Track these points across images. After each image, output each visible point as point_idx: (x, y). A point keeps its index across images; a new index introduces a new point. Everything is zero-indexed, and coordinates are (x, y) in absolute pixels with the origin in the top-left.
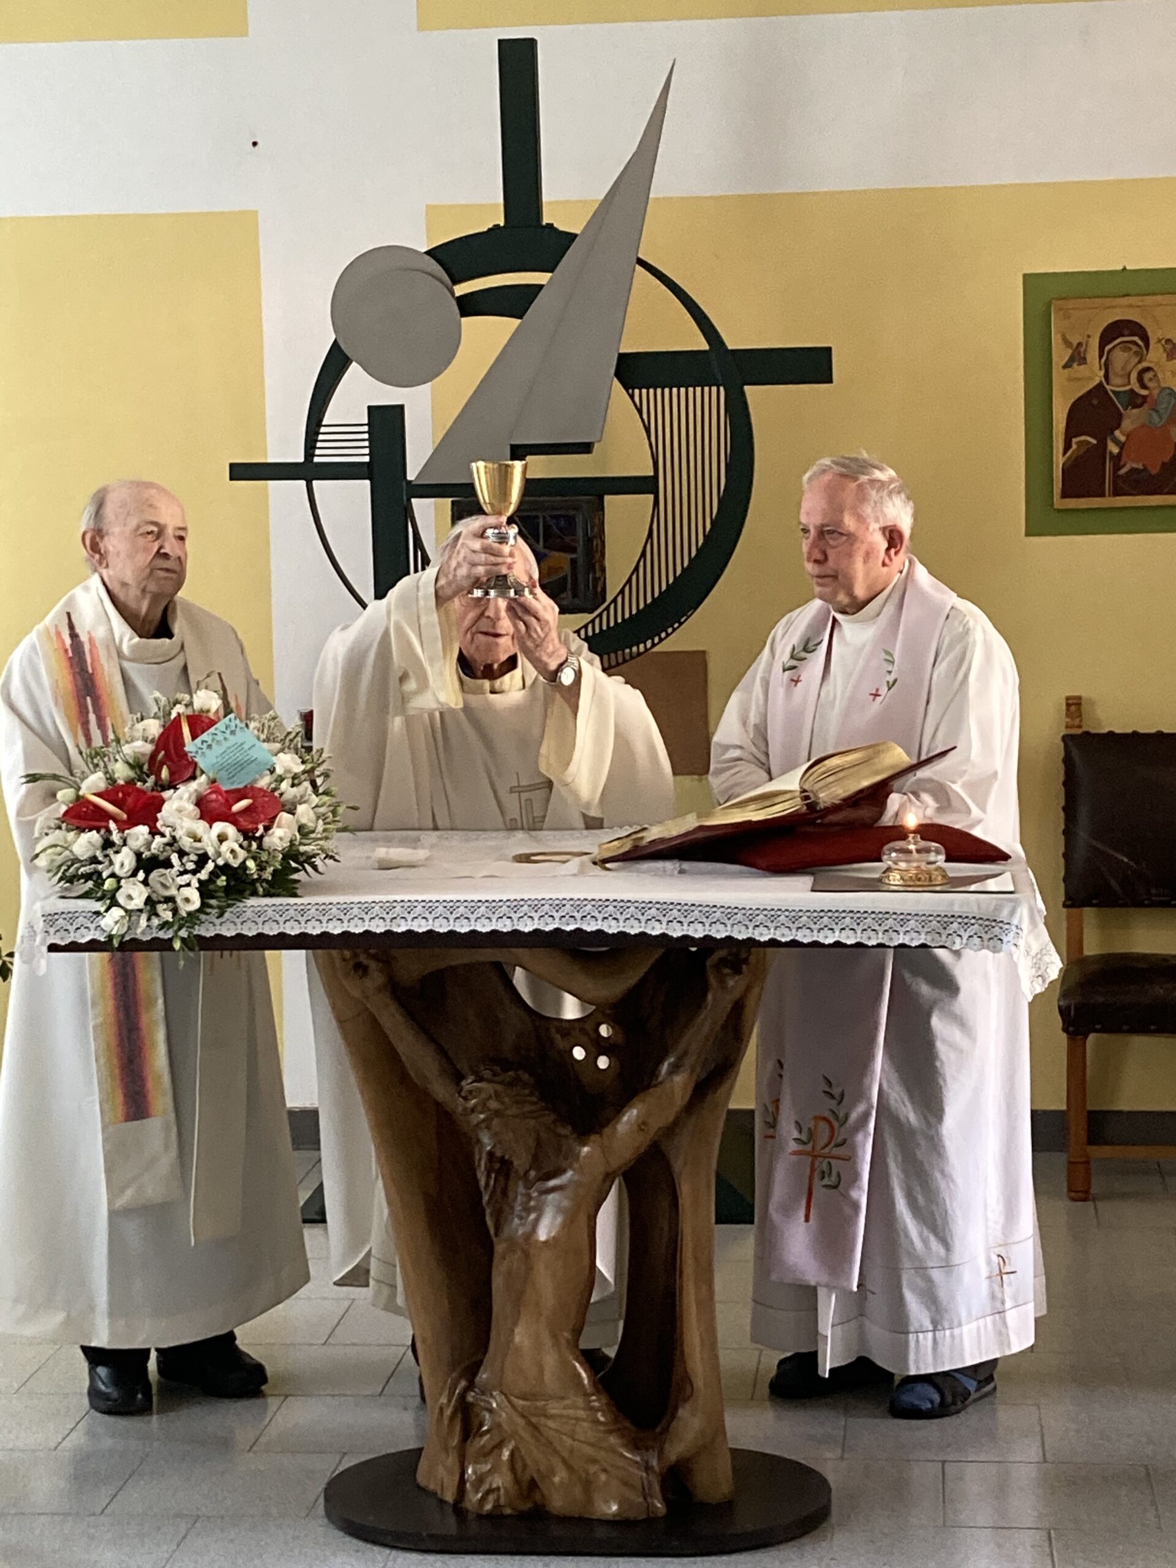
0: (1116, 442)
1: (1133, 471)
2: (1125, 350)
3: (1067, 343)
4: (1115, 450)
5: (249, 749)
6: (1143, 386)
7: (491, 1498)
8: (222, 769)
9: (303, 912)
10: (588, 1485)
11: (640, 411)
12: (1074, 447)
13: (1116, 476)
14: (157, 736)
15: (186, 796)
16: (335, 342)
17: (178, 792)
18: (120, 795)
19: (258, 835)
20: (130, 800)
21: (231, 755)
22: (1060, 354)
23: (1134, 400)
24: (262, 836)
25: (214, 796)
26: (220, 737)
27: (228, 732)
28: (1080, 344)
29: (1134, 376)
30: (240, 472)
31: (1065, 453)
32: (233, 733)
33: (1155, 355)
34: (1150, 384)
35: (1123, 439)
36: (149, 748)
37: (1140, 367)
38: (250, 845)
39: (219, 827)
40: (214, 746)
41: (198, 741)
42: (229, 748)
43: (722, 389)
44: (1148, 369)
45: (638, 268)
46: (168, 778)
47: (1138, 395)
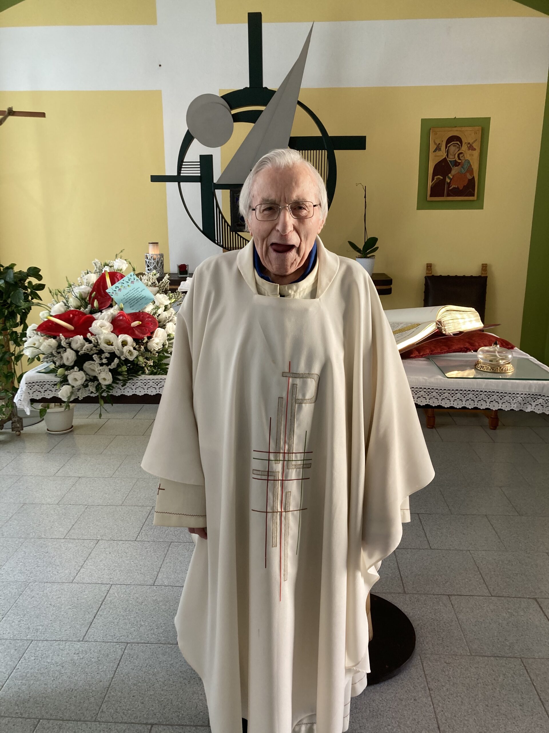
0: (449, 178)
1: (454, 188)
2: (454, 146)
3: (435, 143)
4: (448, 181)
5: (141, 291)
6: (459, 159)
8: (127, 302)
12: (435, 179)
13: (448, 190)
14: (95, 282)
15: (106, 317)
16: (188, 131)
17: (103, 314)
18: (71, 316)
19: (145, 341)
20: (76, 318)
21: (131, 294)
22: (432, 147)
23: (456, 164)
24: (147, 342)
25: (121, 318)
26: (126, 285)
27: (130, 282)
28: (439, 144)
29: (456, 155)
30: (155, 179)
31: (432, 181)
32: (132, 282)
33: (464, 148)
34: (461, 158)
35: (451, 177)
36: (89, 289)
37: (459, 152)
38: (140, 347)
39: (123, 337)
40: (122, 290)
41: (114, 286)
42: (130, 291)
43: (326, 151)
44: (461, 153)
45: (298, 105)
46: (98, 306)
47: (457, 162)
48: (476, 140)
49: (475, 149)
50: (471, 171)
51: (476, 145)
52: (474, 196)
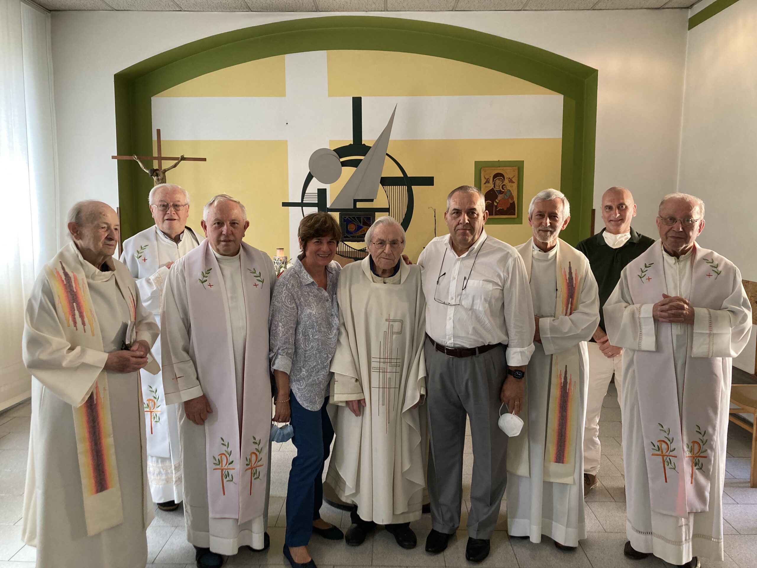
0: (496, 202)
1: (500, 209)
2: (499, 180)
3: (485, 178)
4: (496, 204)
6: (503, 189)
11: (386, 192)
13: (496, 211)
16: (310, 172)
22: (483, 181)
23: (501, 192)
30: (285, 204)
34: (504, 189)
35: (498, 202)
37: (502, 184)
43: (406, 186)
44: (504, 185)
45: (386, 156)
47: (502, 191)
48: (514, 176)
49: (514, 182)
50: (512, 198)
51: (515, 180)
52: (515, 215)
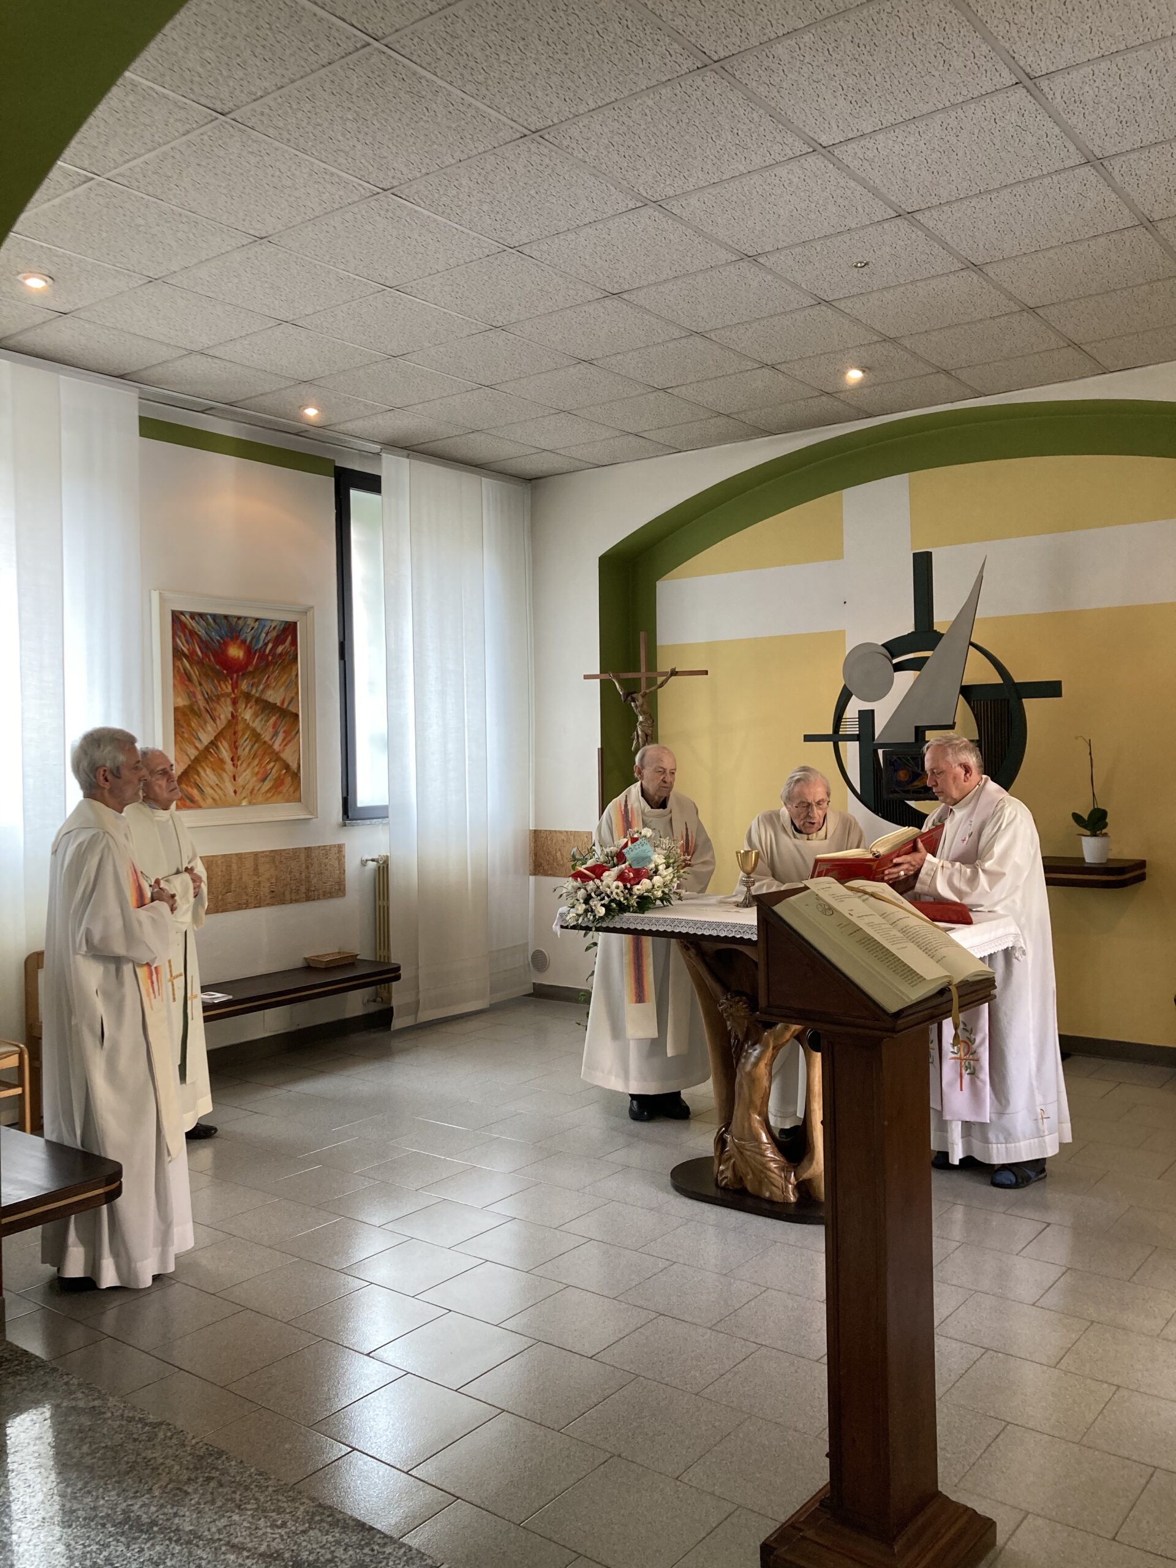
7: (725, 1181)
8: (634, 861)
9: (643, 920)
10: (760, 1182)
11: (973, 711)
15: (616, 870)
16: (845, 685)
17: (616, 867)
20: (598, 870)
21: (640, 854)
25: (625, 871)
30: (809, 738)
40: (634, 850)
42: (640, 851)
45: (970, 647)
46: (615, 862)
